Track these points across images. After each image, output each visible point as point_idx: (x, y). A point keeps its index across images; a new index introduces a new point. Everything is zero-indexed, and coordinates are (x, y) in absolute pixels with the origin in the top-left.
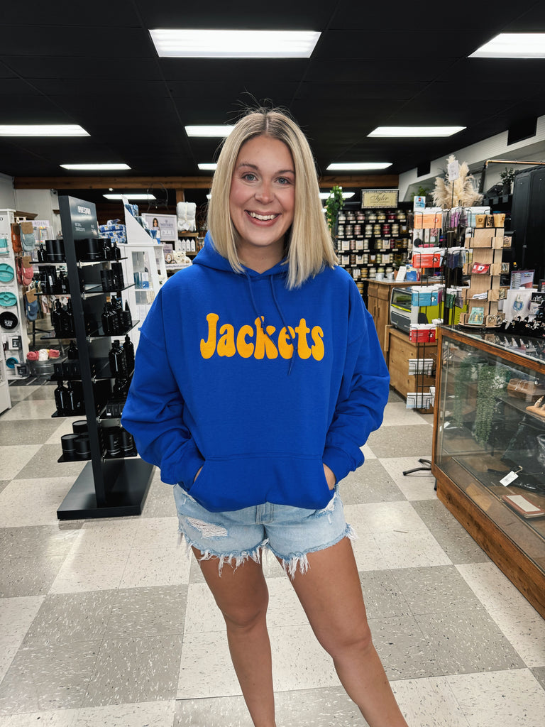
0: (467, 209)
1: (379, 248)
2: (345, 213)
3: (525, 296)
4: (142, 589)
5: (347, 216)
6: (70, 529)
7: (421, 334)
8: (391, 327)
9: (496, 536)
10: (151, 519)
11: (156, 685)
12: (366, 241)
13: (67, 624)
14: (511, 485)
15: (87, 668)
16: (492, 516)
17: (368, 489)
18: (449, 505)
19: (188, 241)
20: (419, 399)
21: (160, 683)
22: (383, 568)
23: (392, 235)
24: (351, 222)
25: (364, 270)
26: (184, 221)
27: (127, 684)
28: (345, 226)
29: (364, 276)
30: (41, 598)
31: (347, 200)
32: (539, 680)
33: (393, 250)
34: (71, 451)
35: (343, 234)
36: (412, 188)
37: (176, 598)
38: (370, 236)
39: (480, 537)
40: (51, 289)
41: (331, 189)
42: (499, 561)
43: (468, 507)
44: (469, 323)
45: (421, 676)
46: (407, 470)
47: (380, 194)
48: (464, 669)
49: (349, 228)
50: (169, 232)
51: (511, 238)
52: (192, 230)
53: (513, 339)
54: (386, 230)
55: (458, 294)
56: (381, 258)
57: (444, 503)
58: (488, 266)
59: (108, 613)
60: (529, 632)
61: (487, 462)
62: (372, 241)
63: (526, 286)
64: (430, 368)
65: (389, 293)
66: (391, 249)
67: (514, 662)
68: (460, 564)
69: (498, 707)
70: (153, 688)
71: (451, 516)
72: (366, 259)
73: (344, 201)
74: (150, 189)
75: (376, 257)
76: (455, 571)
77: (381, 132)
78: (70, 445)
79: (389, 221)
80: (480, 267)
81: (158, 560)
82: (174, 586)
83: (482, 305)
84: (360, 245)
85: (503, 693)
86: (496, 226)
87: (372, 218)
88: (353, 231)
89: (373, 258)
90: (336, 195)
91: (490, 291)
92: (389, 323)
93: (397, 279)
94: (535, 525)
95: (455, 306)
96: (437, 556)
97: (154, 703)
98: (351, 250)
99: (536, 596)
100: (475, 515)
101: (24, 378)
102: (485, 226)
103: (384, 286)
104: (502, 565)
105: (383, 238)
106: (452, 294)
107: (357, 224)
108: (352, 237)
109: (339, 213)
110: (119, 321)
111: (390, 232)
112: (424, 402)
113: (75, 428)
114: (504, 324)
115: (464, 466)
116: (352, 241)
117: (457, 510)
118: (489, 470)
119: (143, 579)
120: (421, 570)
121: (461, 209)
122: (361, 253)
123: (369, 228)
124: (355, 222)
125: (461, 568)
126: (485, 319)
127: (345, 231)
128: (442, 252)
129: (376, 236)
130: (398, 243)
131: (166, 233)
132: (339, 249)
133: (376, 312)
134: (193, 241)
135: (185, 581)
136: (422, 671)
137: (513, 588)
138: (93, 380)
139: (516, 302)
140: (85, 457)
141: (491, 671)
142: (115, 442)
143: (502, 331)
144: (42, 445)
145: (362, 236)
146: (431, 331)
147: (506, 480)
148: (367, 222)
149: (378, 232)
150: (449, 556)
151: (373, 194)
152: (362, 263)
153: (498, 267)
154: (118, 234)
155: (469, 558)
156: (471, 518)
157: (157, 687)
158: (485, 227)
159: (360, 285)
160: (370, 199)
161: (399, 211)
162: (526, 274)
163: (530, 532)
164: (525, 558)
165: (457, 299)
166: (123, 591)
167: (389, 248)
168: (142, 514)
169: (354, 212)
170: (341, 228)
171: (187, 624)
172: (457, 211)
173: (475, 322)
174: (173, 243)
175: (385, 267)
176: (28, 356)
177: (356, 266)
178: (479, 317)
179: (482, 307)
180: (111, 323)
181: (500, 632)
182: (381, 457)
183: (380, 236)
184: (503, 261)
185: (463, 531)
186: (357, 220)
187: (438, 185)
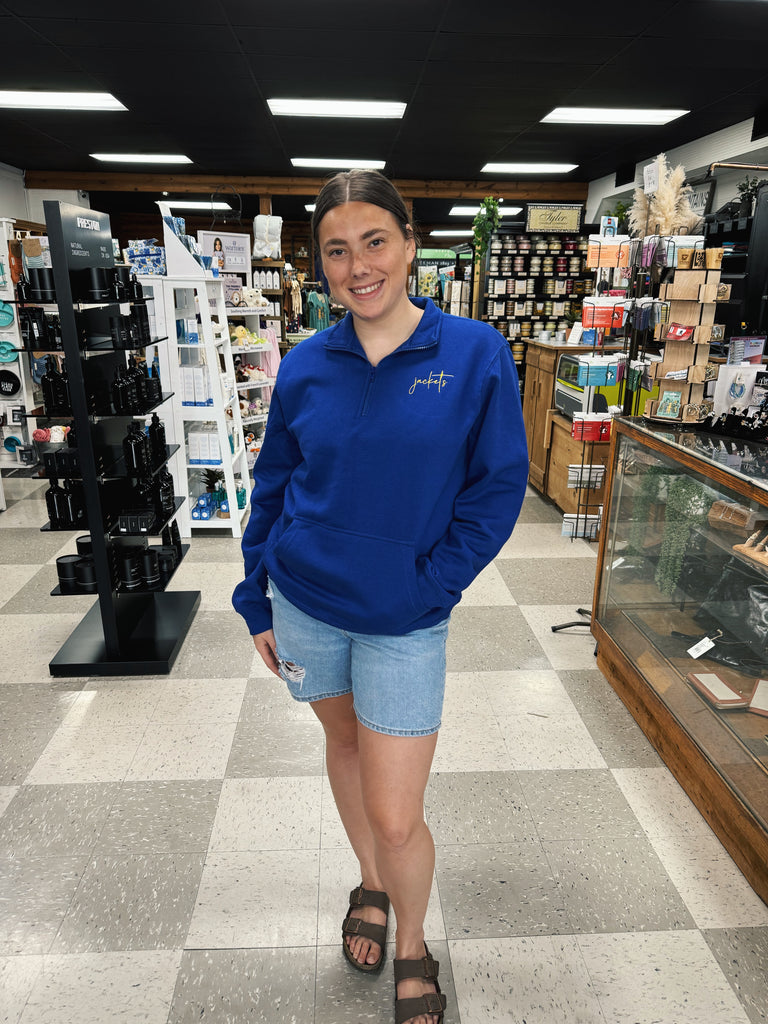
0: (668, 239)
1: (550, 292)
2: (501, 237)
3: (749, 375)
4: (156, 784)
5: (503, 243)
6: (66, 690)
7: (589, 428)
8: (556, 413)
9: (673, 733)
10: (183, 681)
11: (157, 926)
12: (531, 281)
13: (44, 829)
14: (704, 657)
15: (64, 896)
16: (670, 702)
17: (499, 649)
18: (613, 680)
19: (269, 273)
20: (581, 524)
21: (164, 924)
22: (506, 767)
23: (569, 273)
24: (509, 252)
25: (526, 325)
26: (263, 244)
27: (117, 922)
28: (500, 257)
29: (525, 333)
30: (13, 790)
31: (506, 218)
32: (713, 949)
33: (570, 296)
34: (70, 579)
35: (497, 269)
36: (607, 204)
37: (203, 799)
38: (537, 274)
39: (652, 730)
40: (37, 343)
41: (482, 201)
42: (675, 767)
43: (637, 686)
44: (658, 415)
45: (541, 933)
46: (559, 624)
47: (555, 211)
48: (604, 926)
49: (506, 260)
50: (239, 260)
51: (730, 286)
52: (275, 257)
53: (722, 443)
54: (561, 265)
55: (646, 370)
56: (552, 307)
57: (606, 676)
58: (691, 329)
59: (103, 817)
60: (708, 875)
61: (675, 620)
62: (540, 282)
63: (751, 360)
64: (600, 479)
65: (556, 361)
66: (567, 294)
67: (680, 920)
68: (619, 768)
69: (648, 986)
70: (154, 929)
71: (614, 696)
72: (530, 309)
73: (500, 220)
74: (216, 194)
75: (545, 306)
76: (610, 777)
77: (561, 115)
78: (70, 571)
79: (566, 252)
80: (679, 330)
81: (185, 742)
82: (203, 781)
83: (680, 389)
84: (521, 287)
85: (657, 966)
86: (708, 267)
87: (541, 246)
88: (512, 266)
89: (540, 306)
90: (488, 210)
91: (692, 368)
92: (553, 407)
93: (569, 341)
94: (732, 720)
95: (640, 387)
96: (588, 755)
97: (152, 952)
98: (507, 294)
99: (723, 823)
100: (646, 699)
101: (29, 467)
102: (691, 266)
103: (549, 350)
104: (680, 773)
105: (556, 277)
106: (637, 369)
107: (518, 255)
108: (510, 274)
109: (493, 238)
110: (139, 394)
111: (567, 268)
112: (588, 528)
113: (80, 545)
114: (710, 418)
115: (639, 625)
116: (511, 280)
117: (622, 687)
118: (673, 633)
119: (159, 768)
120: (560, 774)
121: (657, 239)
122: (522, 299)
123: (535, 261)
124: (515, 252)
125: (619, 775)
126: (682, 409)
127: (500, 266)
128: (628, 304)
129: (546, 274)
130: (578, 286)
131: (233, 260)
132: (490, 292)
133: (536, 388)
134: (276, 273)
135: (219, 775)
136: (543, 925)
137: (692, 809)
138: (99, 479)
139: (734, 385)
140: (90, 589)
141: (644, 930)
142: (133, 570)
143: (706, 430)
144: (41, 566)
145: (525, 274)
146: (604, 424)
147: (697, 649)
148: (533, 253)
149: (549, 269)
150: (604, 756)
151: (544, 211)
152: (524, 314)
153: (707, 330)
154: (153, 261)
155: (635, 760)
156: (642, 704)
157: (158, 930)
158: (691, 269)
159: (518, 347)
160: (540, 218)
161: (582, 238)
162: (753, 341)
163: (723, 731)
164: (710, 768)
165: (643, 378)
166: (130, 784)
167: (564, 293)
168: (172, 673)
169: (514, 237)
170: (494, 261)
171: (214, 837)
172: (652, 242)
173: (667, 414)
174: (243, 276)
175: (557, 322)
176: (34, 435)
177: (514, 318)
178: (673, 406)
179: (679, 392)
180: (125, 396)
181: (664, 873)
182: (523, 603)
183: (551, 274)
184: (715, 322)
185: (628, 719)
186: (518, 249)
187: (638, 200)
